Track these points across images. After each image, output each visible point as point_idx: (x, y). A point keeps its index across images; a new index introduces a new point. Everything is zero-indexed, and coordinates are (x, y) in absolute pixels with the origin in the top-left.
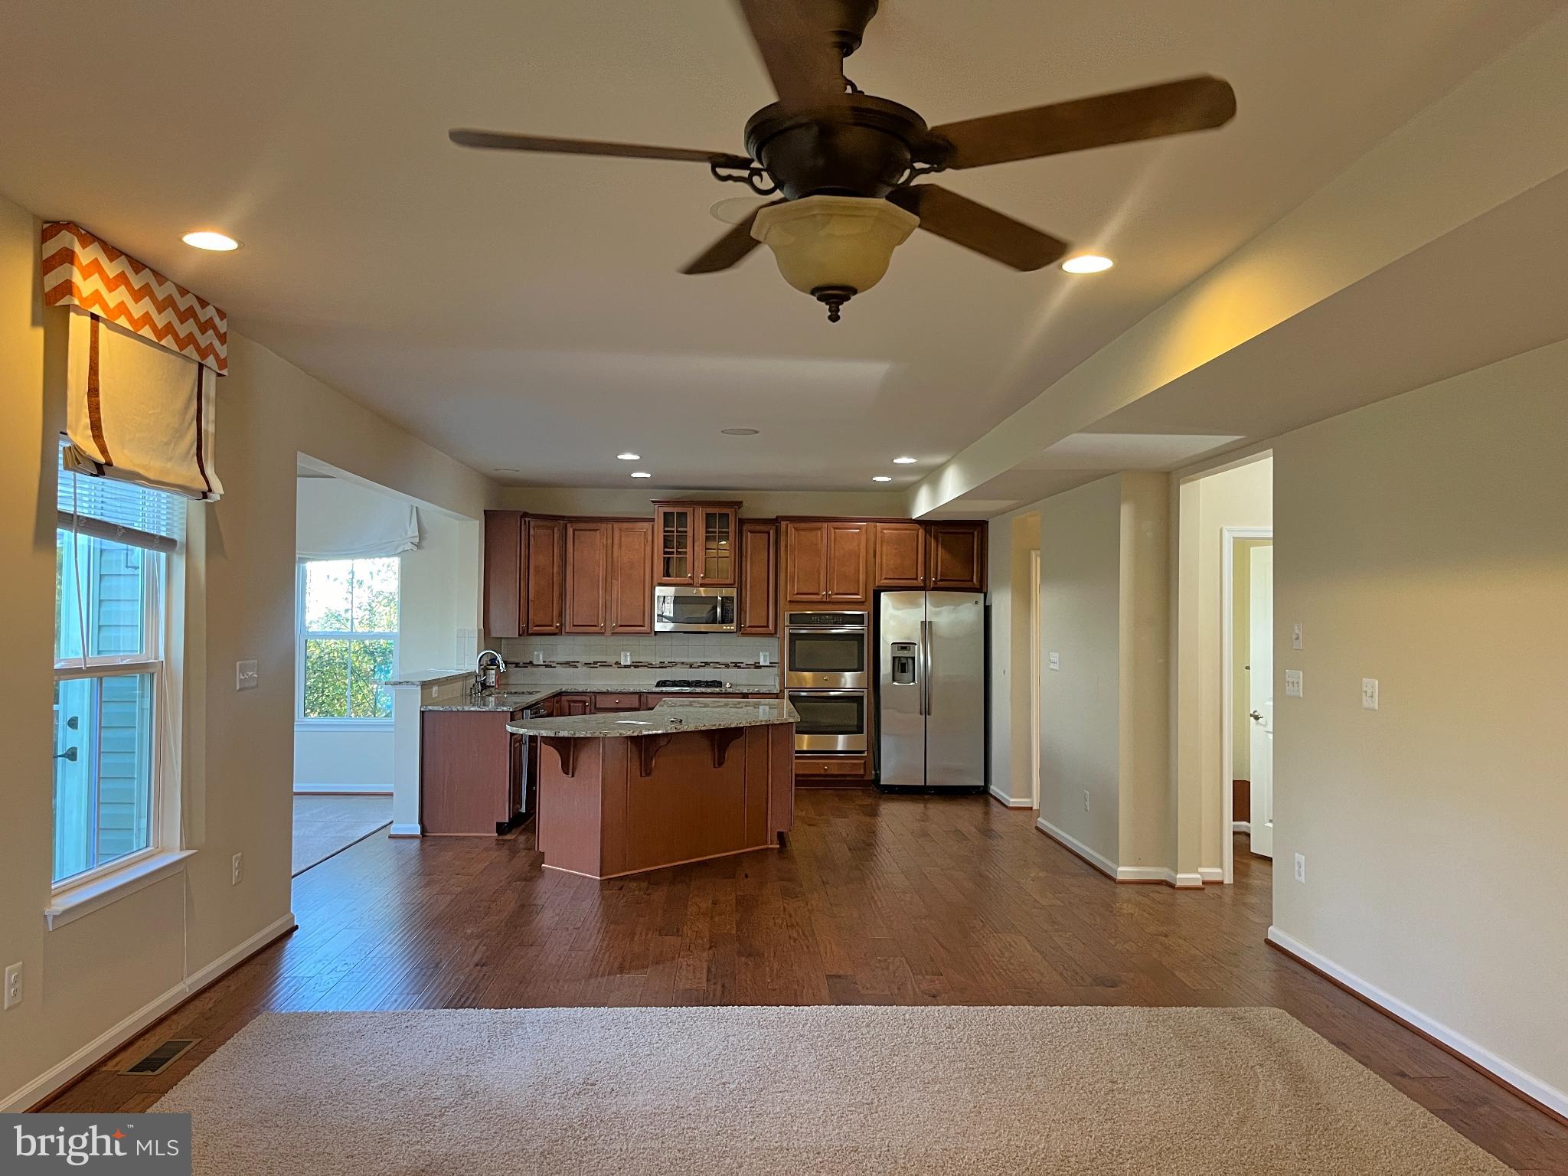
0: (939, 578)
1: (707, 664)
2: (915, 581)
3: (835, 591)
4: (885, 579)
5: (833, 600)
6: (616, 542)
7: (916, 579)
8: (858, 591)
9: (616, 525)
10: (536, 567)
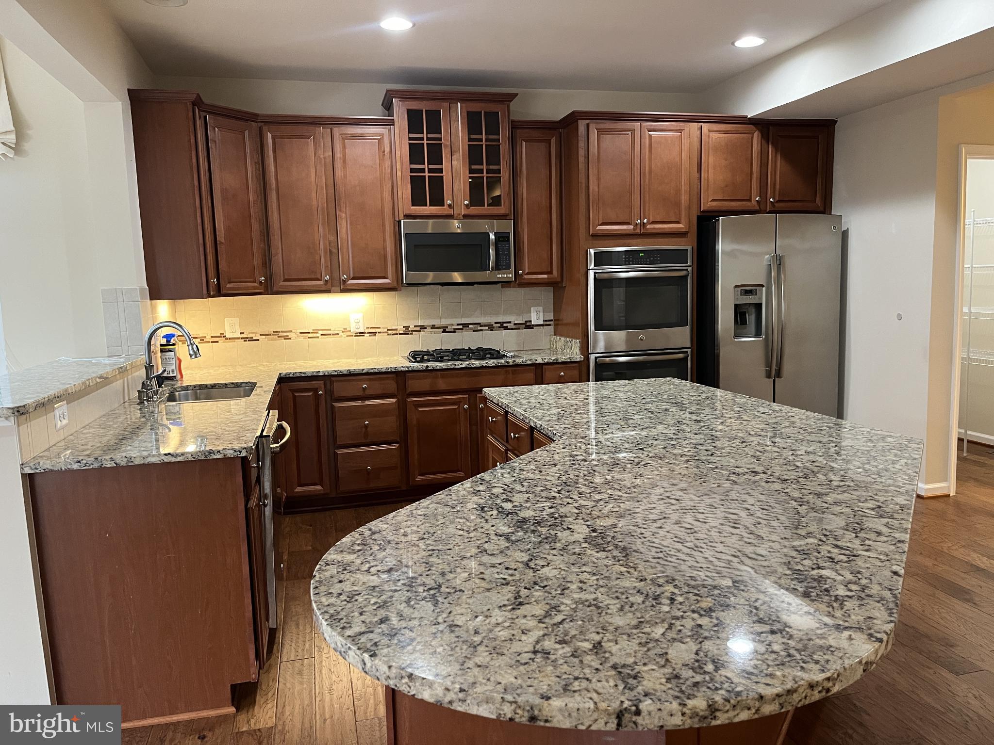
0: (777, 199)
1: (465, 326)
2: (748, 203)
3: (652, 219)
4: (713, 200)
5: (650, 231)
6: (338, 155)
7: (750, 200)
8: (680, 219)
9: (336, 130)
10: (224, 191)
